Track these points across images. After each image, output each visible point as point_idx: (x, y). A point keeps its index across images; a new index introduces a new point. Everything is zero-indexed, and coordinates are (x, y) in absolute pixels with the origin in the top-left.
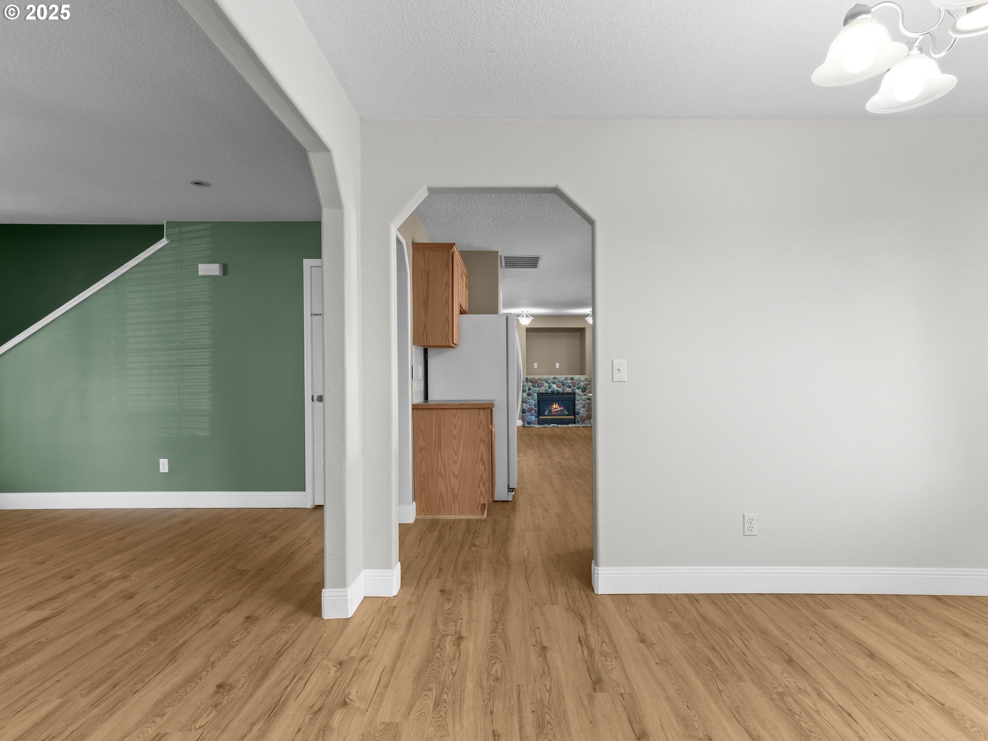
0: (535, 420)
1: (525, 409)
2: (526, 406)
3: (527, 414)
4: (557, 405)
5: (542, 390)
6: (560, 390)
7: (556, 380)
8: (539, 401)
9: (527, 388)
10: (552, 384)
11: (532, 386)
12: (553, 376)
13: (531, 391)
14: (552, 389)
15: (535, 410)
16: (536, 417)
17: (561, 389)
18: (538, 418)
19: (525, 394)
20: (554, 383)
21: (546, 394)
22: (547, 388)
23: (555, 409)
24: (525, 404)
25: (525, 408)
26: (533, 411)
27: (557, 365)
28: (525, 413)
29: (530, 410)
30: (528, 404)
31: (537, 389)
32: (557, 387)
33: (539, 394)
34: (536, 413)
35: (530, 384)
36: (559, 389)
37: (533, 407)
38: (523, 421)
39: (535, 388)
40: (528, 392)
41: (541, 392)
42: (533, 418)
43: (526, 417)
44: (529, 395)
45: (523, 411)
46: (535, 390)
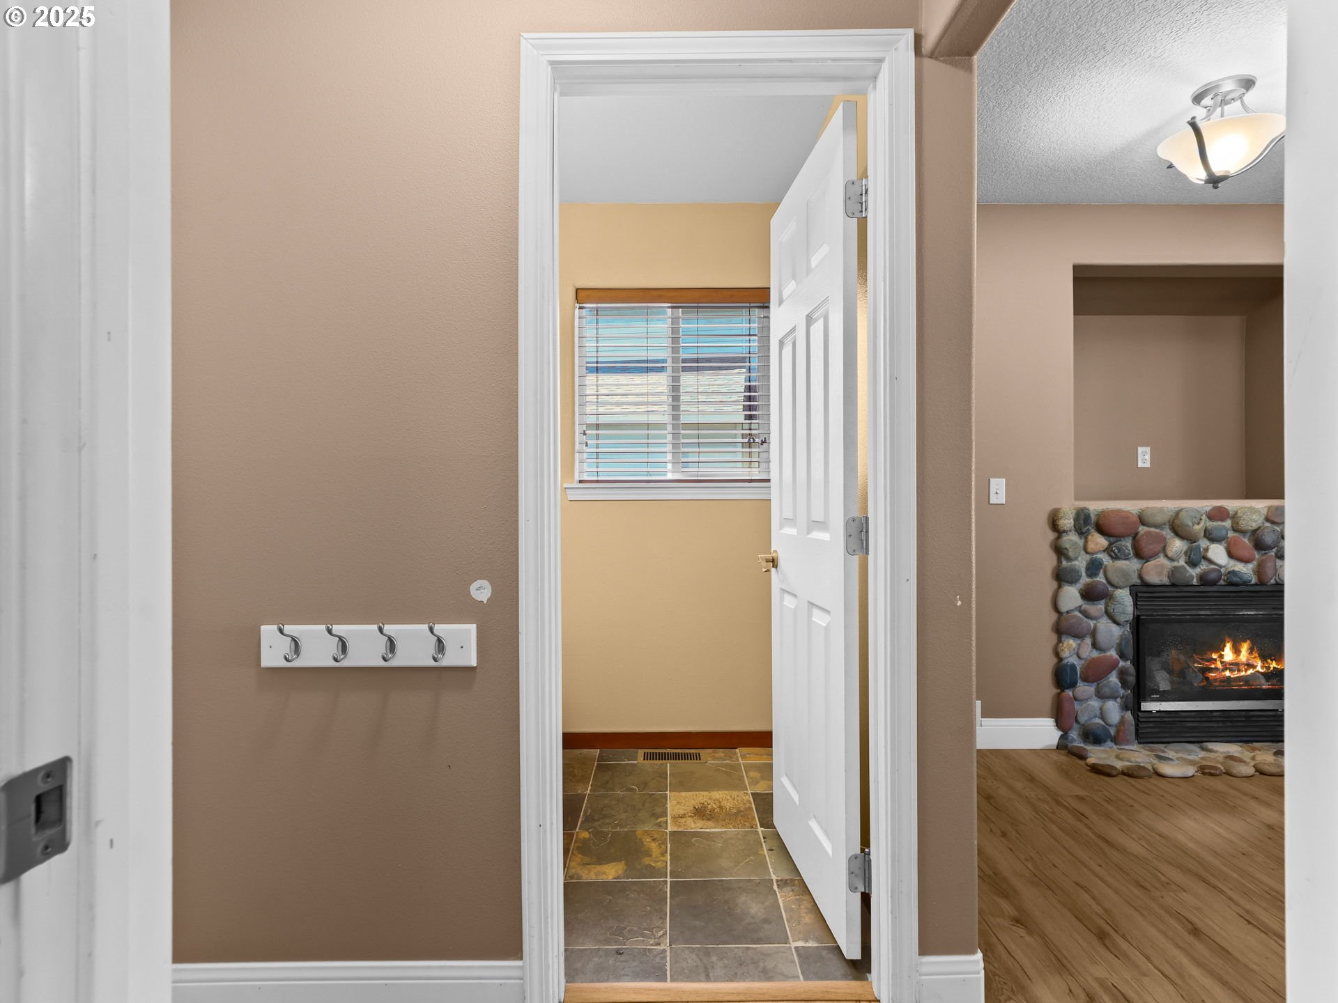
0: (1122, 721)
1: (1073, 667)
2: (1075, 651)
3: (1084, 689)
4: (1245, 647)
5: (1157, 572)
6: (1246, 570)
7: (1228, 523)
8: (1138, 624)
9: (1081, 563)
10: (1204, 543)
11: (1108, 550)
12: (1208, 505)
13: (1101, 578)
14: (1204, 566)
15: (1122, 674)
16: (1125, 707)
17: (1250, 566)
18: (1136, 709)
19: (1071, 597)
20: (1211, 537)
21: (1176, 588)
22: (1182, 562)
23: (1235, 666)
24: (1071, 643)
25: (1073, 660)
26: (1113, 678)
27: (1144, 457)
28: (1073, 685)
29: (1094, 674)
30: (1088, 641)
31: (1132, 565)
32: (1231, 555)
33: (1142, 591)
34: (1124, 684)
35: (1098, 541)
36: (1239, 567)
37: (1113, 653)
38: (1059, 725)
39: (1121, 564)
40: (1085, 580)
41: (1153, 578)
42: (1114, 711)
43: (1077, 706)
44: (1089, 595)
45: (1063, 677)
46: (1125, 574)
